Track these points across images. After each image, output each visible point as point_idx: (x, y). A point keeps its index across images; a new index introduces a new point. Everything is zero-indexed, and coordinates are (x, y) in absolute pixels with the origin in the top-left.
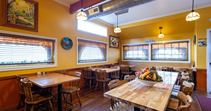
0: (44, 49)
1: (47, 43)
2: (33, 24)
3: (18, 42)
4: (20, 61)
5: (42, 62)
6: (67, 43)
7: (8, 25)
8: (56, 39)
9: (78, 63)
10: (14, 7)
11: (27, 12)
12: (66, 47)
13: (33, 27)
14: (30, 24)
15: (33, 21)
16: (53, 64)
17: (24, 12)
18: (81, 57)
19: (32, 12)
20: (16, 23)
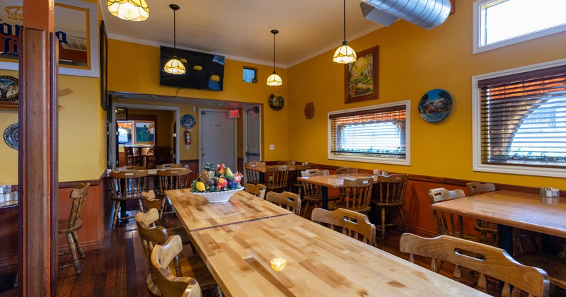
0: (395, 126)
1: (401, 114)
2: (371, 87)
3: (365, 120)
4: (365, 148)
5: (392, 152)
6: (434, 104)
7: (349, 100)
8: (408, 103)
9: (477, 165)
10: (354, 73)
11: (365, 72)
12: (432, 118)
13: (371, 93)
14: (368, 90)
15: (371, 82)
16: (405, 158)
17: (362, 75)
18: (513, 145)
19: (371, 68)
20: (356, 94)
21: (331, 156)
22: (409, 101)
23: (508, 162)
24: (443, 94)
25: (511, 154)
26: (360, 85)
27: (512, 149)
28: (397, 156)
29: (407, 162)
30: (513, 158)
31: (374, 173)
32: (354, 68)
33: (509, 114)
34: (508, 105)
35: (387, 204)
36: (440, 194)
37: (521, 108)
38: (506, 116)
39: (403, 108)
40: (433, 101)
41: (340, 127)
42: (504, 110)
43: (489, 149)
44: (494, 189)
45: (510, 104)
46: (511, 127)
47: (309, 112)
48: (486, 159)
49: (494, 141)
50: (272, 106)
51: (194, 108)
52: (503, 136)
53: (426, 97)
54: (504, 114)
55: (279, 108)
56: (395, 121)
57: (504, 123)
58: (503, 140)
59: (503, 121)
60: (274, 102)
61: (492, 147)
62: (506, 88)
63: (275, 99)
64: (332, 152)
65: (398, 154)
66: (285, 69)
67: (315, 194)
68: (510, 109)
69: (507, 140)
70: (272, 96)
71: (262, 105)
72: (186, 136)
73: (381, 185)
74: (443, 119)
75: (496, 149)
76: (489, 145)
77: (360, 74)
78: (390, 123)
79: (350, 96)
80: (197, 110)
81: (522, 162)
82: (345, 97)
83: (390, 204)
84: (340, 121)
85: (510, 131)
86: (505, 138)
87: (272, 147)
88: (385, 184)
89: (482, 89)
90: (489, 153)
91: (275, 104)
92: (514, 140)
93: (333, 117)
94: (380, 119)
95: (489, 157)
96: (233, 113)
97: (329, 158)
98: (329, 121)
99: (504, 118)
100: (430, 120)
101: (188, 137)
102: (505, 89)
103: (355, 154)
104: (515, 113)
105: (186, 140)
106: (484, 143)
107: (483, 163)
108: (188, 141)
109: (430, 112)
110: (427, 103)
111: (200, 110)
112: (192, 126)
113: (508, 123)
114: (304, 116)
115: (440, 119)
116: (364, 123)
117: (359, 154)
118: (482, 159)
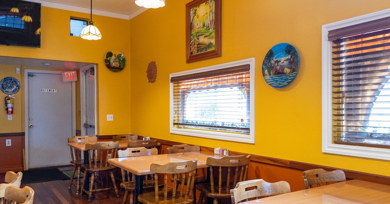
0: (240, 92)
2: (213, 41)
6: (280, 63)
7: (192, 59)
8: (252, 62)
9: (328, 146)
10: (195, 24)
11: (207, 22)
12: (277, 81)
13: (213, 49)
14: (210, 45)
15: (213, 35)
16: (248, 133)
17: (204, 25)
18: (371, 118)
19: (212, 17)
20: (198, 51)
21: (173, 129)
22: (253, 59)
23: (366, 141)
24: (290, 50)
25: (369, 130)
26: (202, 40)
27: (370, 124)
28: (243, 131)
29: (250, 139)
30: (371, 136)
31: (215, 152)
32: (196, 17)
33: (367, 75)
34: (366, 63)
35: (220, 195)
36: (256, 187)
37: (381, 68)
38: (364, 79)
39: (246, 68)
40: (278, 59)
41: (184, 93)
42: (361, 70)
43: (344, 123)
44: (344, 177)
45: (368, 63)
46: (369, 93)
47: (152, 74)
48: (339, 137)
49: (350, 112)
50: (109, 66)
51: (18, 69)
52: (360, 106)
53: (270, 55)
54: (361, 76)
55: (119, 69)
56: (241, 85)
57: (361, 88)
58: (360, 112)
59: (359, 85)
60: (112, 61)
61: (348, 121)
62: (364, 39)
63: (113, 57)
64: (174, 124)
65: (242, 129)
66: (127, 21)
67: (131, 180)
68: (369, 69)
69: (364, 112)
70: (110, 54)
71: (97, 64)
72: (6, 104)
73: (211, 170)
74: (289, 83)
75: (351, 124)
76: (344, 118)
77: (201, 25)
78: (236, 88)
79: (191, 53)
80: (22, 72)
81: (381, 142)
82: (187, 55)
83: (223, 195)
84: (184, 85)
85: (368, 100)
86: (362, 109)
87: (110, 118)
88: (216, 169)
89: (334, 42)
90: (344, 129)
91: (114, 65)
92: (373, 111)
93: (176, 80)
94: (225, 83)
95: (344, 134)
96: (69, 75)
97: (171, 131)
98: (171, 85)
99: (361, 82)
100: (275, 84)
101: (10, 105)
102: (363, 42)
103: (200, 128)
104: (373, 75)
105: (7, 109)
106: (337, 115)
107: (336, 142)
108: (10, 110)
109: (275, 74)
110: (273, 62)
111: (27, 71)
112: (14, 92)
113: (366, 88)
114: (147, 79)
115: (285, 83)
116: (208, 88)
117: (203, 128)
118: (334, 137)
